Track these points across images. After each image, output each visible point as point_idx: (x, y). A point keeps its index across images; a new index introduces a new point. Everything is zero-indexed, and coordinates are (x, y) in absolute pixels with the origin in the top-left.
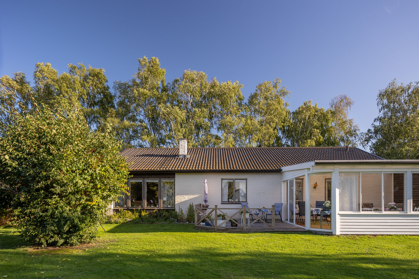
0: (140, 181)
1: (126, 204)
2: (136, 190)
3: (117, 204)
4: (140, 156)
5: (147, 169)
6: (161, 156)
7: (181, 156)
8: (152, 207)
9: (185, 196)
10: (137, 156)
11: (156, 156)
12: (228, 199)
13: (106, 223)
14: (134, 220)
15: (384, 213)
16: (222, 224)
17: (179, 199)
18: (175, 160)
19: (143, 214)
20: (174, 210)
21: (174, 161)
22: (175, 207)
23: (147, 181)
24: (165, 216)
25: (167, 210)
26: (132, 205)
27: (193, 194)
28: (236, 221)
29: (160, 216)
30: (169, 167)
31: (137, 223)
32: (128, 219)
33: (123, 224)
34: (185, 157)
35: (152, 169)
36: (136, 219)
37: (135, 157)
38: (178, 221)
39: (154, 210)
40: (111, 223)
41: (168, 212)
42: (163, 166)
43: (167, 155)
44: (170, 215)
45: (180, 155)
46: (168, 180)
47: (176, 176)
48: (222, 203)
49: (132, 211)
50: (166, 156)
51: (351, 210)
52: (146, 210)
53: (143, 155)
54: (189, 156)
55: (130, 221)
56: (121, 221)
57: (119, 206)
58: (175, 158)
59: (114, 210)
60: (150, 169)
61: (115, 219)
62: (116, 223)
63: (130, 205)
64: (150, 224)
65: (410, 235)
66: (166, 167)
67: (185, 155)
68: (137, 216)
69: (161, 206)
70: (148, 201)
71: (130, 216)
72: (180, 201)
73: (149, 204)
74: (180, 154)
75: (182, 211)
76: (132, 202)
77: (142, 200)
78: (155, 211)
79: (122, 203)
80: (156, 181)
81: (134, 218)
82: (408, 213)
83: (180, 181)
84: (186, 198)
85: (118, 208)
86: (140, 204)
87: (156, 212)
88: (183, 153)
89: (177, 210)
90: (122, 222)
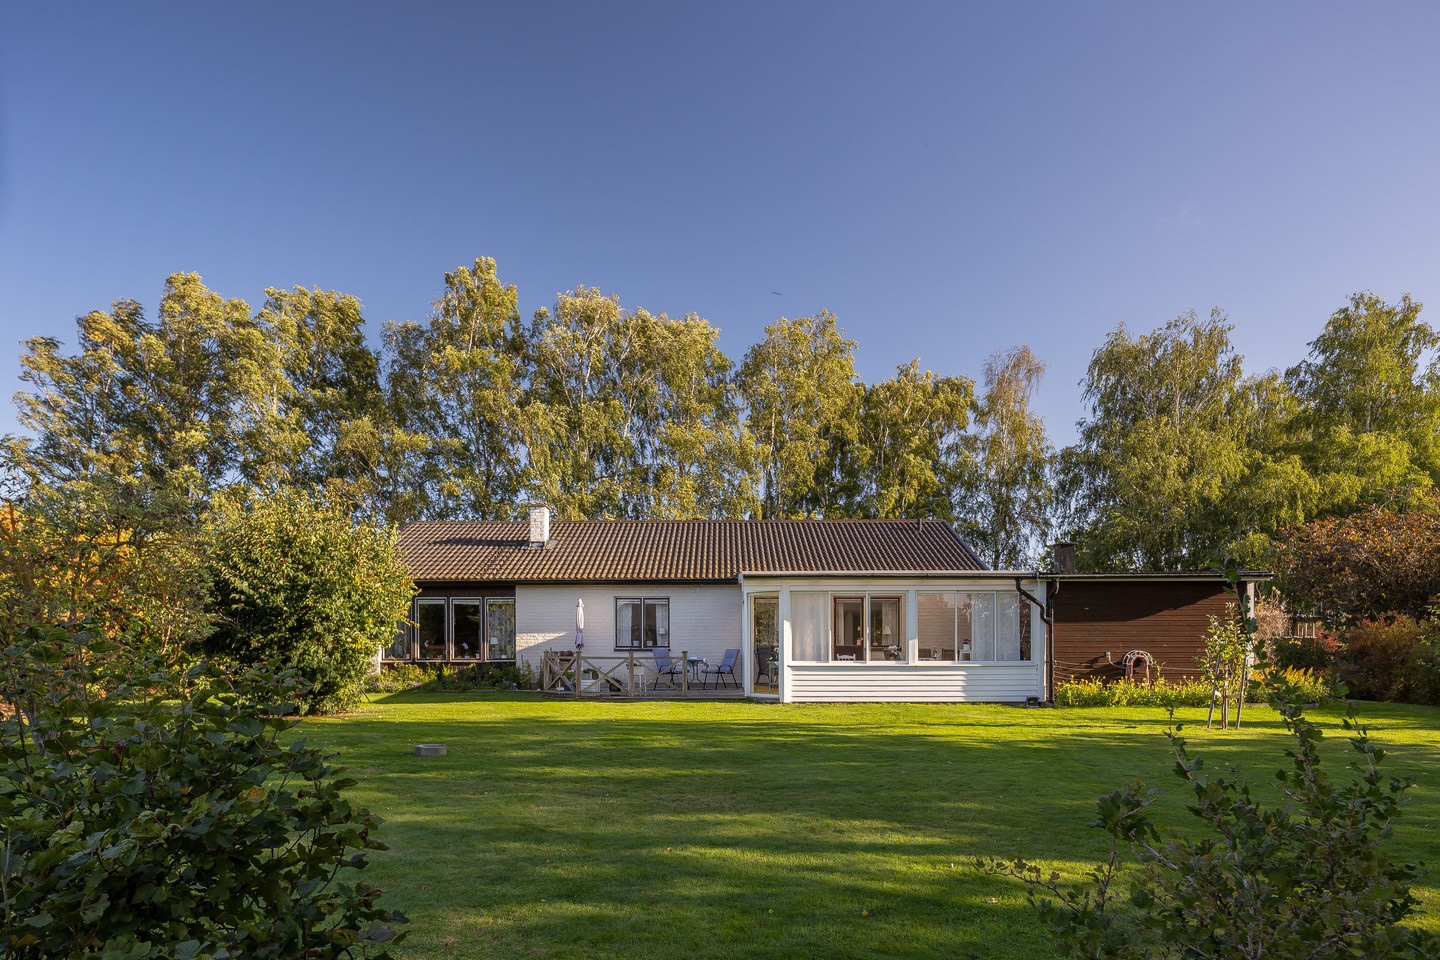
0: (439, 601)
1: (409, 651)
2: (432, 620)
3: (389, 653)
4: (441, 543)
5: (453, 577)
6: (490, 543)
7: (535, 545)
8: (467, 659)
9: (536, 635)
10: (435, 543)
11: (480, 542)
12: (632, 640)
13: (368, 691)
14: (426, 685)
15: (869, 663)
16: (589, 687)
17: (523, 641)
18: (520, 555)
19: (446, 672)
20: (514, 664)
21: (516, 555)
22: (515, 658)
23: (456, 602)
24: (491, 677)
25: (499, 666)
26: (423, 655)
27: (554, 632)
28: (618, 681)
29: (482, 678)
30: (501, 572)
31: (433, 690)
32: (415, 684)
33: (404, 692)
34: (542, 547)
35: (466, 577)
36: (431, 683)
37: (430, 545)
38: (519, 686)
39: (470, 664)
40: (378, 692)
41: (501, 670)
42: (490, 571)
43: (504, 541)
44: (505, 674)
45: (533, 543)
46: (499, 601)
47: (519, 591)
48: (615, 650)
49: (423, 666)
50: (500, 543)
51: (819, 659)
52: (453, 664)
53: (448, 541)
54: (550, 546)
55: (418, 688)
56: (399, 686)
57: (393, 656)
58: (519, 550)
59: (385, 664)
60: (460, 577)
61: (386, 683)
62: (388, 691)
63: (418, 655)
64: (460, 692)
65: (912, 703)
66: (495, 572)
67: (543, 543)
68: (433, 677)
69: (485, 656)
70: (458, 644)
71: (417, 677)
72: (525, 645)
73: (460, 652)
74: (532, 540)
75: (529, 666)
76: (422, 647)
77: (444, 643)
78: (471, 666)
79: (400, 649)
80: (474, 601)
81: (427, 680)
82: (910, 664)
83: (525, 601)
84: (540, 638)
85: (392, 660)
86: (441, 652)
87: (473, 669)
88: (540, 539)
89: (519, 663)
90: (401, 688)
